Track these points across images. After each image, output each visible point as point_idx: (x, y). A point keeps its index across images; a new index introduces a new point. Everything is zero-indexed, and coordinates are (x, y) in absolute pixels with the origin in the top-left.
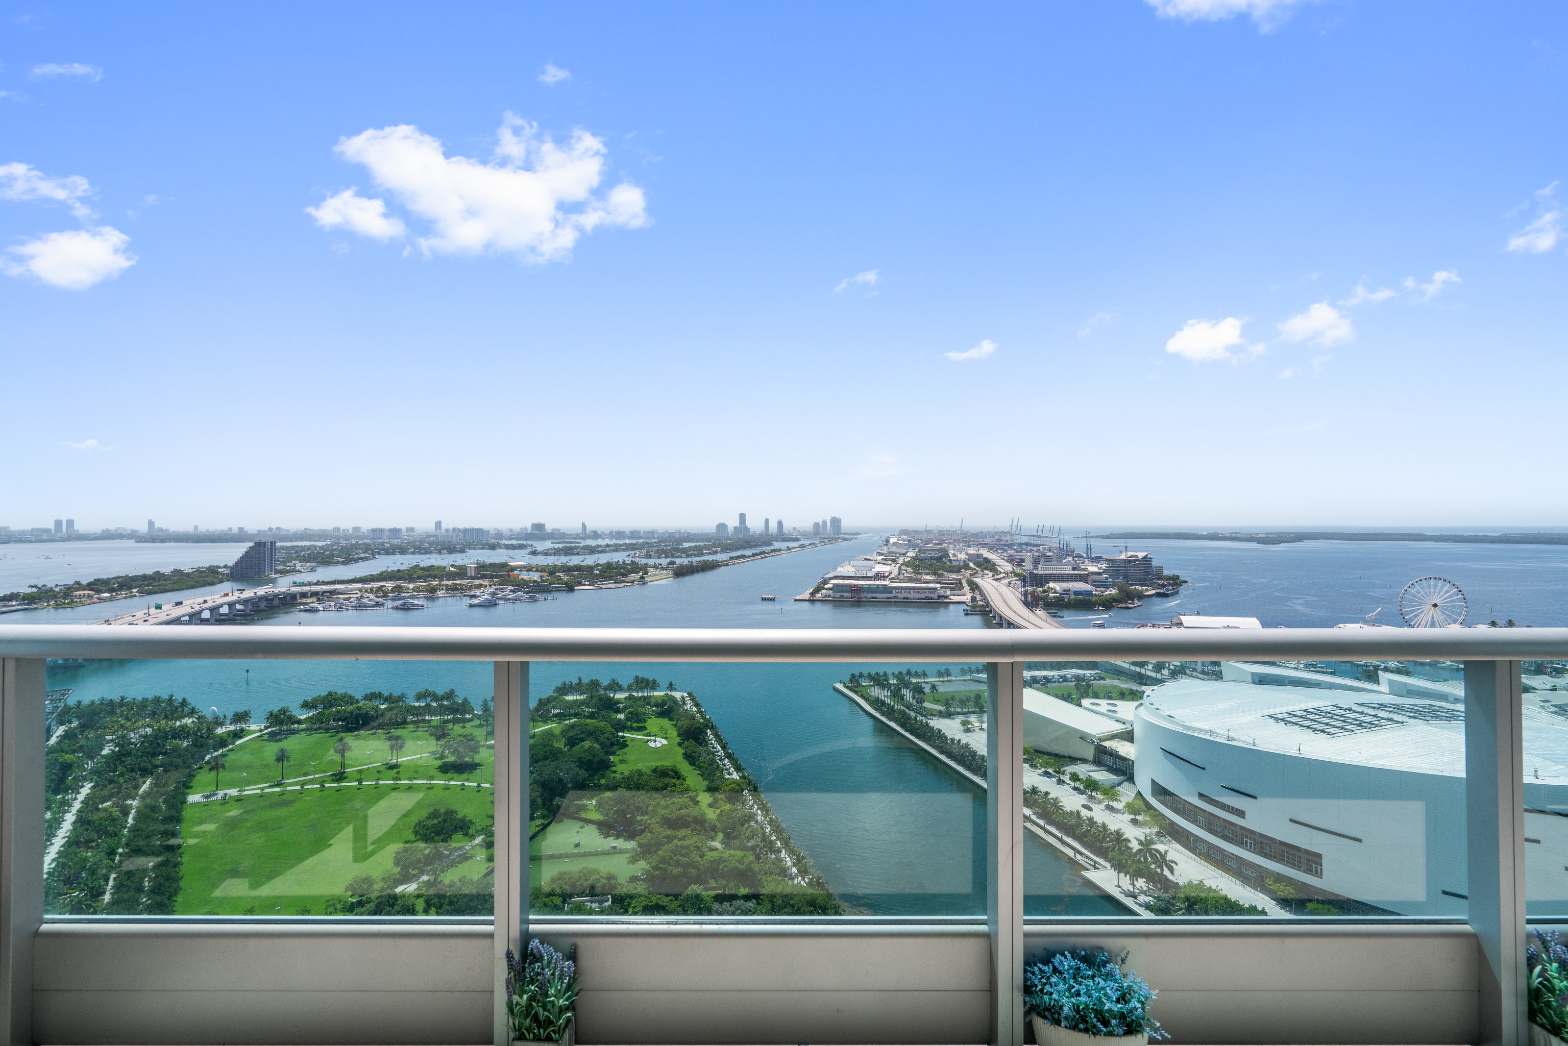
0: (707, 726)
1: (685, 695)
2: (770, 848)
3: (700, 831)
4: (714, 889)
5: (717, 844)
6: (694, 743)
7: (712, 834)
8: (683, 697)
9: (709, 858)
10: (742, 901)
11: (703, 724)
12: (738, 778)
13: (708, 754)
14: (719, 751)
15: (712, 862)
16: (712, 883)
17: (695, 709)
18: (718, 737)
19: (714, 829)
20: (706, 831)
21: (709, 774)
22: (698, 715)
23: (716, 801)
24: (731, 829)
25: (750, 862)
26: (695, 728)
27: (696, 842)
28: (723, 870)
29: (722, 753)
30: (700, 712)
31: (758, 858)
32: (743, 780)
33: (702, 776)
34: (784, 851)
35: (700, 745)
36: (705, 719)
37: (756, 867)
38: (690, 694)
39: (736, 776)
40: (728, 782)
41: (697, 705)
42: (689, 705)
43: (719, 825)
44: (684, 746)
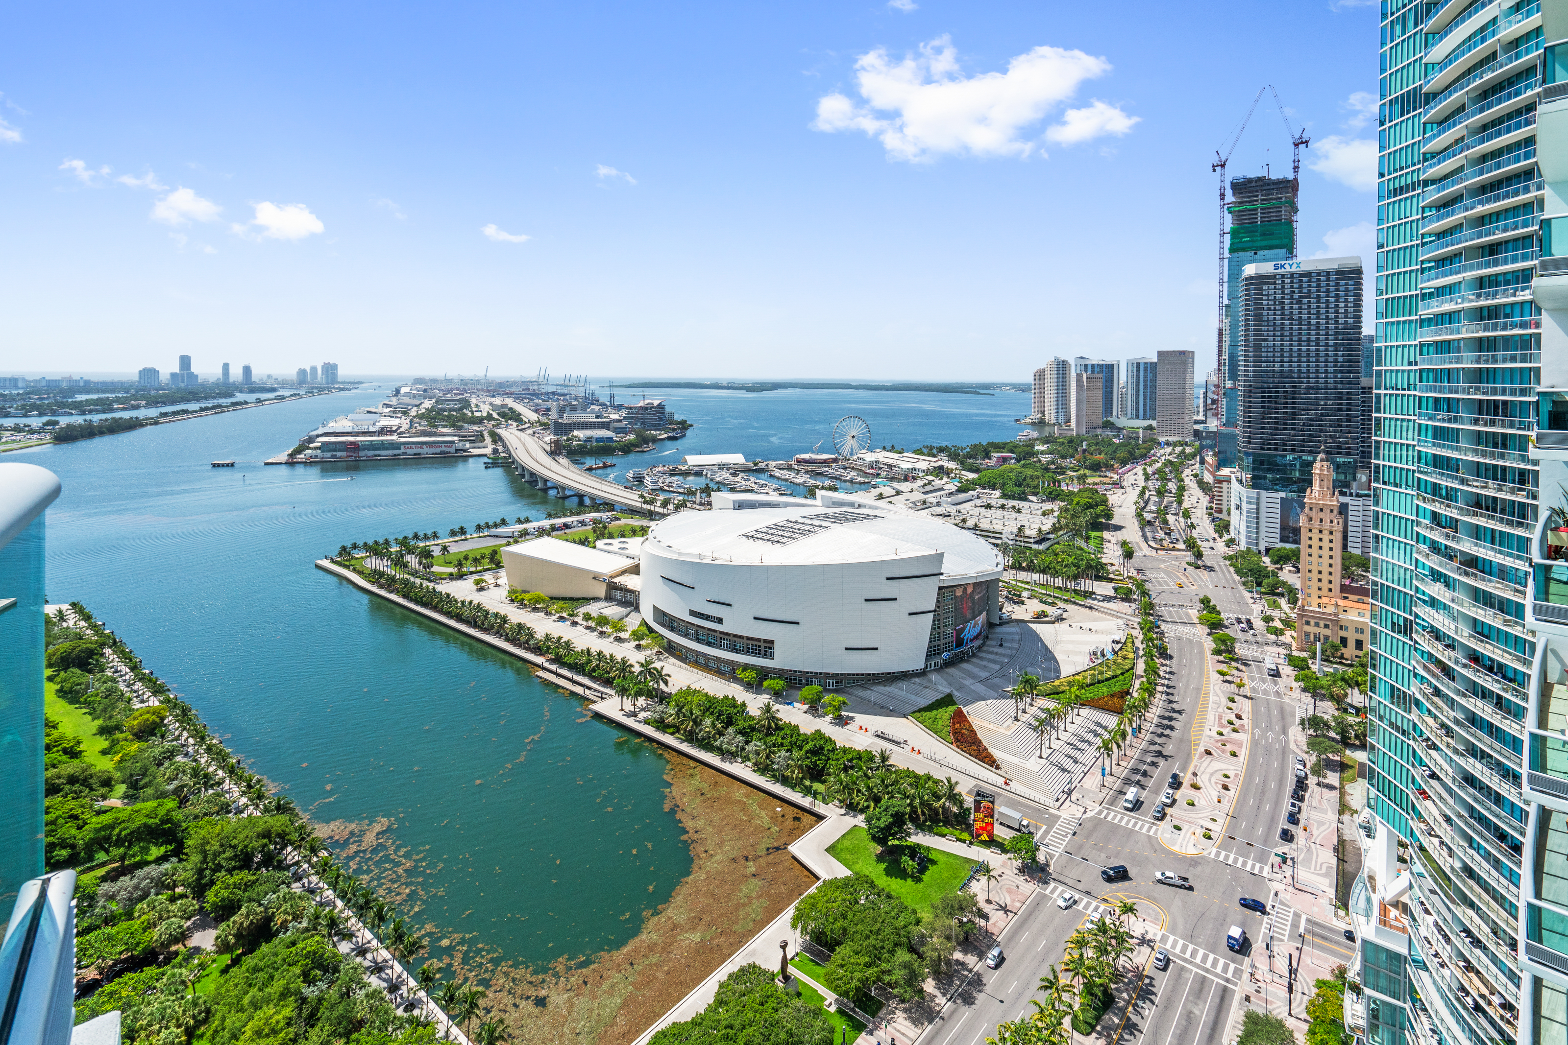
0: (102, 645)
1: (65, 607)
2: (205, 783)
3: (81, 792)
4: (103, 864)
5: (114, 802)
6: (79, 671)
7: (103, 790)
8: (60, 612)
9: (93, 826)
10: (153, 866)
11: (96, 642)
12: (157, 703)
13: (105, 682)
14: (126, 673)
15: (98, 830)
16: (101, 856)
17: (83, 624)
18: (127, 657)
19: (107, 783)
20: (92, 789)
21: (105, 710)
22: (89, 632)
23: (114, 743)
24: (138, 775)
25: (169, 811)
26: (82, 651)
27: (72, 809)
28: (119, 835)
29: (130, 676)
30: (93, 627)
31: (183, 802)
32: (165, 706)
33: (90, 714)
34: (227, 782)
35: (90, 672)
36: (102, 635)
37: (178, 816)
38: (74, 605)
39: (154, 702)
40: (136, 714)
41: (88, 618)
42: (72, 620)
43: (118, 775)
44: (58, 679)
